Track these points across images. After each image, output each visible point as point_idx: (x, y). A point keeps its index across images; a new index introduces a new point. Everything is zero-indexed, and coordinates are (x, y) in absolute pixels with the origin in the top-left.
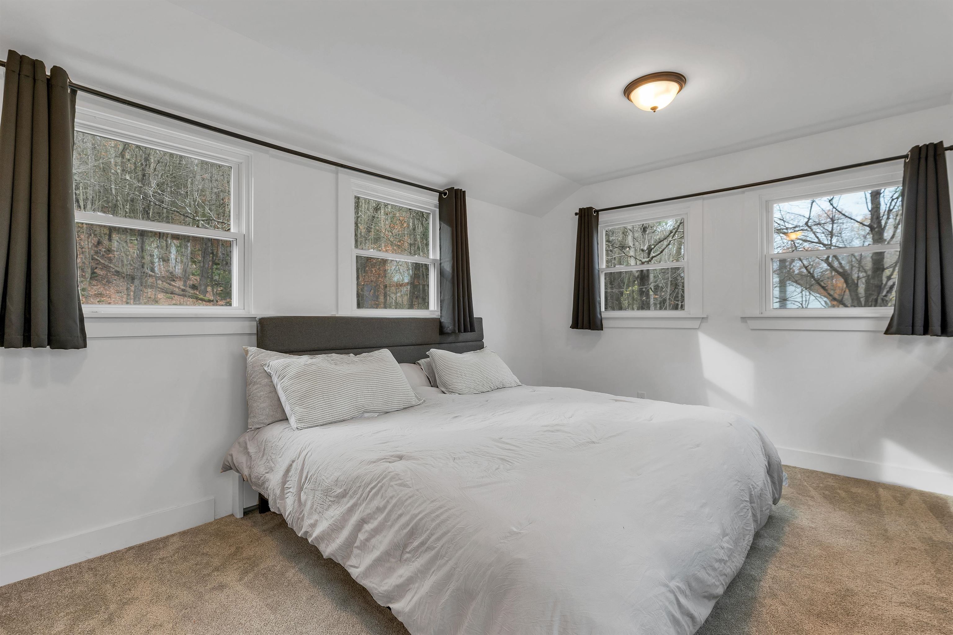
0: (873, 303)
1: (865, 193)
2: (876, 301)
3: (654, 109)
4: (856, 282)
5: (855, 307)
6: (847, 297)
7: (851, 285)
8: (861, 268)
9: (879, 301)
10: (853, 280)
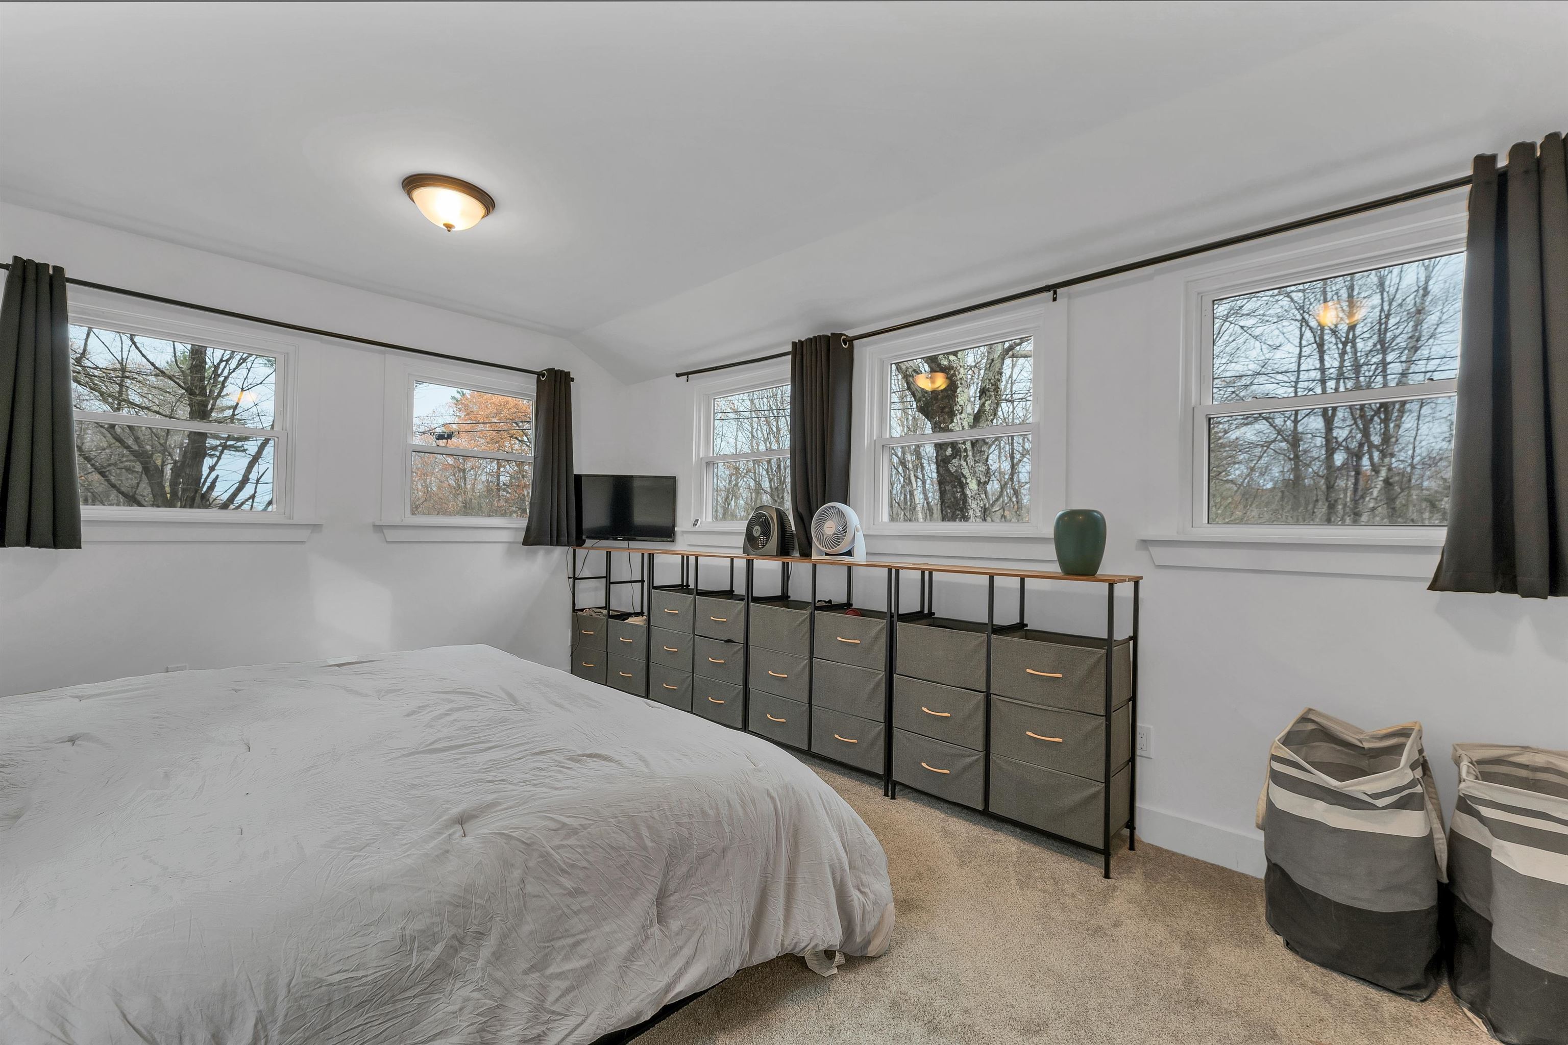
0: (188, 503)
1: (174, 345)
2: (193, 499)
3: (449, 227)
4: (160, 468)
5: (158, 506)
6: (145, 489)
7: (152, 472)
8: (165, 451)
9: (198, 499)
10: (156, 466)
